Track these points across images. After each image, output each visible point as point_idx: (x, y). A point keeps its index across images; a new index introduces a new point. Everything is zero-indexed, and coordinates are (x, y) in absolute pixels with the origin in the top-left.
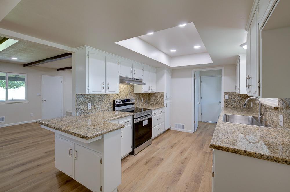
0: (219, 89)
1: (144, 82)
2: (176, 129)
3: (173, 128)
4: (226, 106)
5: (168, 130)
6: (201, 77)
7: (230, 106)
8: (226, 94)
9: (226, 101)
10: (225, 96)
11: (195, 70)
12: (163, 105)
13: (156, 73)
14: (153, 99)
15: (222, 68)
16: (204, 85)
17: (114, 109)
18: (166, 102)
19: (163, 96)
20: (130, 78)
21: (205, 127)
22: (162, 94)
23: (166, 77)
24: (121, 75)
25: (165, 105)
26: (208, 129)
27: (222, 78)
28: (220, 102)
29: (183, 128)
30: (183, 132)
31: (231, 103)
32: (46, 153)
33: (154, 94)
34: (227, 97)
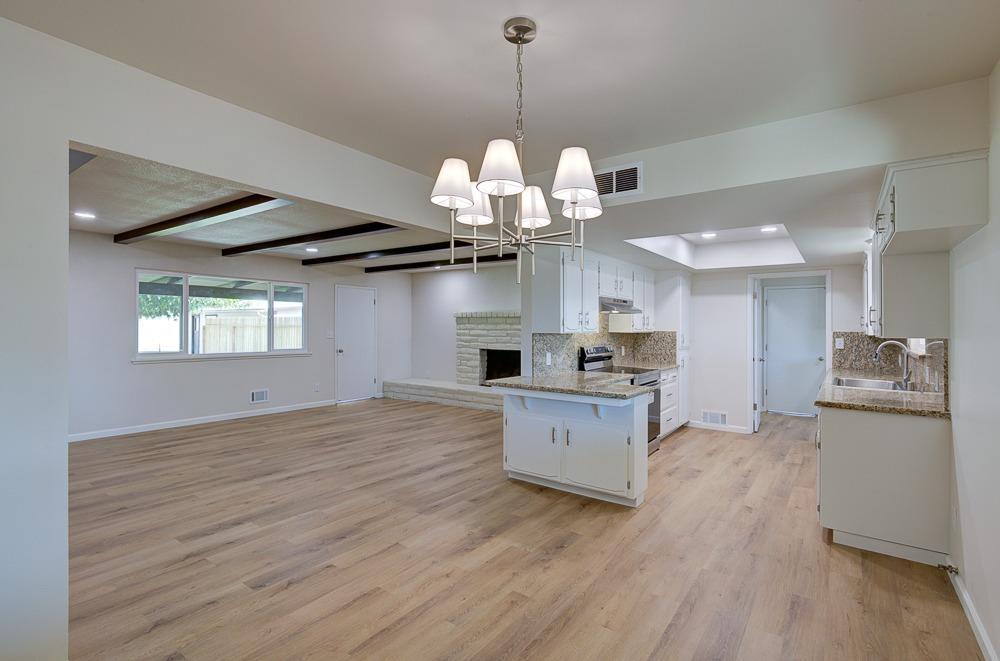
0: (820, 323)
1: (636, 306)
2: (704, 424)
3: (696, 423)
4: (839, 366)
5: (683, 427)
6: (765, 289)
7: (847, 364)
8: (839, 337)
9: (838, 353)
10: (834, 342)
11: (753, 275)
12: (675, 363)
13: (655, 283)
14: (646, 348)
15: (828, 274)
16: (774, 311)
17: (581, 368)
18: (681, 355)
19: (674, 341)
20: (615, 300)
21: (782, 423)
22: (673, 336)
23: (680, 293)
24: (603, 294)
25: (679, 362)
26: (788, 428)
27: (828, 295)
28: (821, 360)
29: (724, 422)
30: (725, 432)
31: (852, 357)
32: (445, 456)
33: (649, 334)
34: (840, 344)
